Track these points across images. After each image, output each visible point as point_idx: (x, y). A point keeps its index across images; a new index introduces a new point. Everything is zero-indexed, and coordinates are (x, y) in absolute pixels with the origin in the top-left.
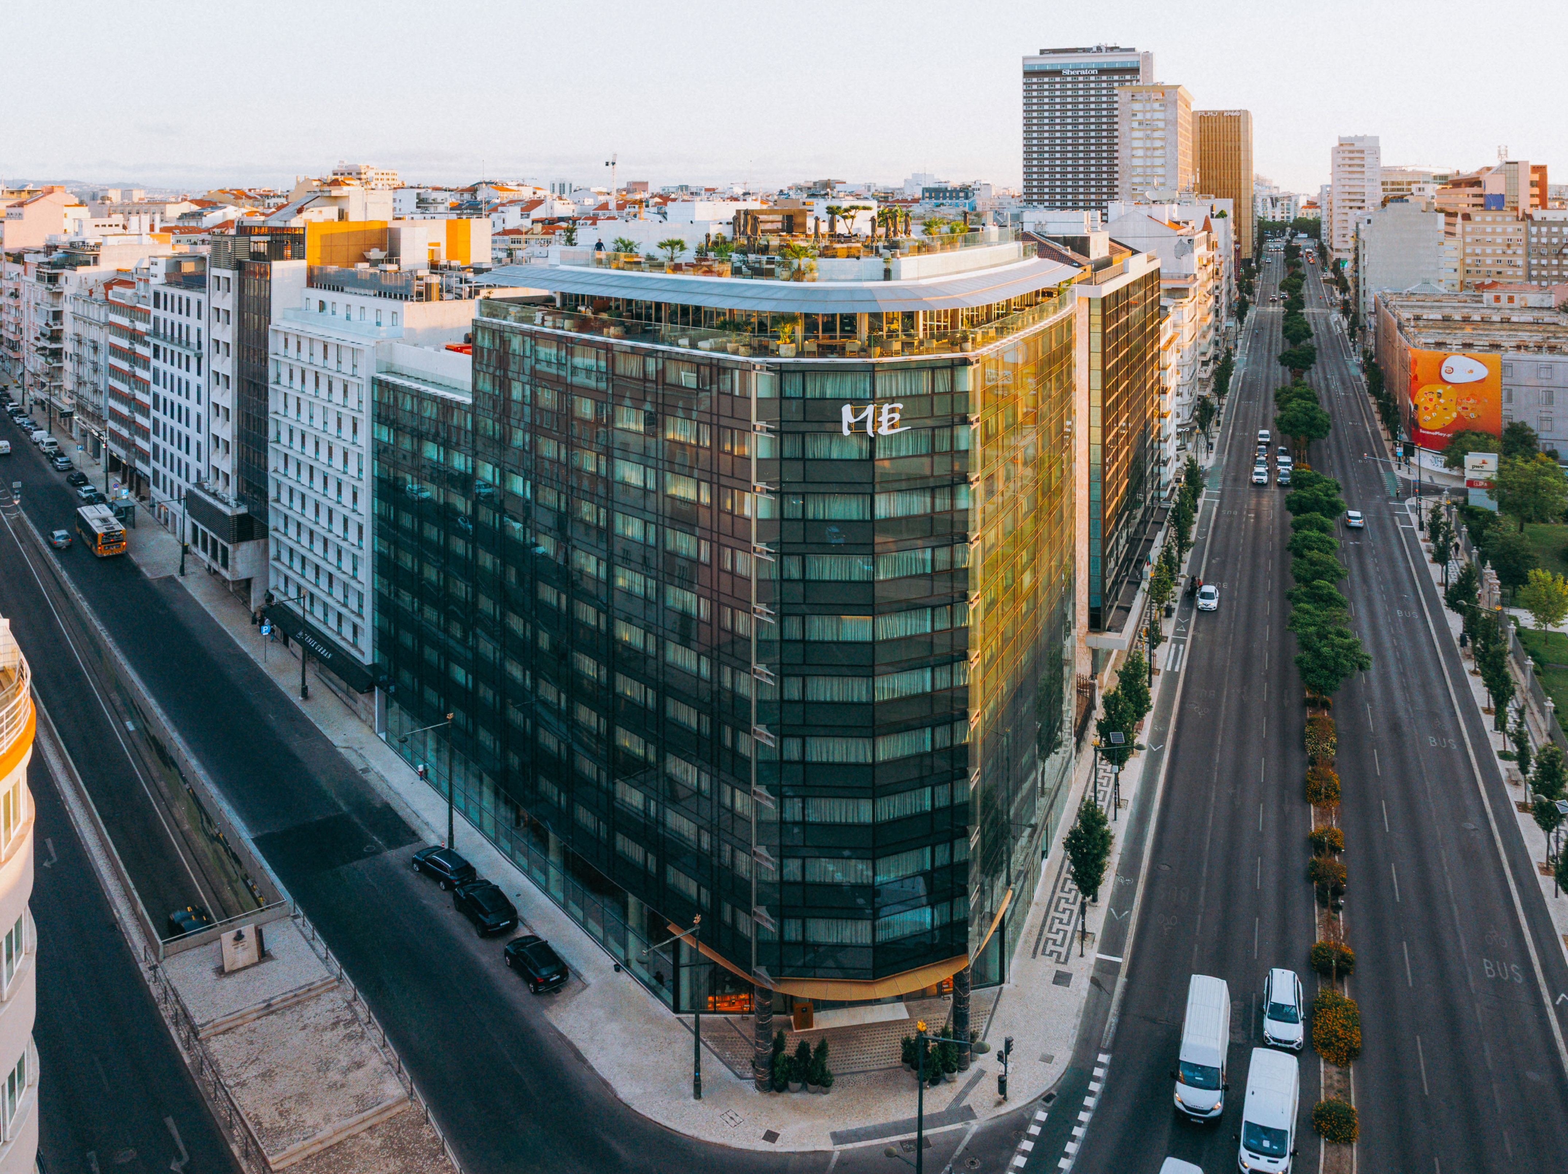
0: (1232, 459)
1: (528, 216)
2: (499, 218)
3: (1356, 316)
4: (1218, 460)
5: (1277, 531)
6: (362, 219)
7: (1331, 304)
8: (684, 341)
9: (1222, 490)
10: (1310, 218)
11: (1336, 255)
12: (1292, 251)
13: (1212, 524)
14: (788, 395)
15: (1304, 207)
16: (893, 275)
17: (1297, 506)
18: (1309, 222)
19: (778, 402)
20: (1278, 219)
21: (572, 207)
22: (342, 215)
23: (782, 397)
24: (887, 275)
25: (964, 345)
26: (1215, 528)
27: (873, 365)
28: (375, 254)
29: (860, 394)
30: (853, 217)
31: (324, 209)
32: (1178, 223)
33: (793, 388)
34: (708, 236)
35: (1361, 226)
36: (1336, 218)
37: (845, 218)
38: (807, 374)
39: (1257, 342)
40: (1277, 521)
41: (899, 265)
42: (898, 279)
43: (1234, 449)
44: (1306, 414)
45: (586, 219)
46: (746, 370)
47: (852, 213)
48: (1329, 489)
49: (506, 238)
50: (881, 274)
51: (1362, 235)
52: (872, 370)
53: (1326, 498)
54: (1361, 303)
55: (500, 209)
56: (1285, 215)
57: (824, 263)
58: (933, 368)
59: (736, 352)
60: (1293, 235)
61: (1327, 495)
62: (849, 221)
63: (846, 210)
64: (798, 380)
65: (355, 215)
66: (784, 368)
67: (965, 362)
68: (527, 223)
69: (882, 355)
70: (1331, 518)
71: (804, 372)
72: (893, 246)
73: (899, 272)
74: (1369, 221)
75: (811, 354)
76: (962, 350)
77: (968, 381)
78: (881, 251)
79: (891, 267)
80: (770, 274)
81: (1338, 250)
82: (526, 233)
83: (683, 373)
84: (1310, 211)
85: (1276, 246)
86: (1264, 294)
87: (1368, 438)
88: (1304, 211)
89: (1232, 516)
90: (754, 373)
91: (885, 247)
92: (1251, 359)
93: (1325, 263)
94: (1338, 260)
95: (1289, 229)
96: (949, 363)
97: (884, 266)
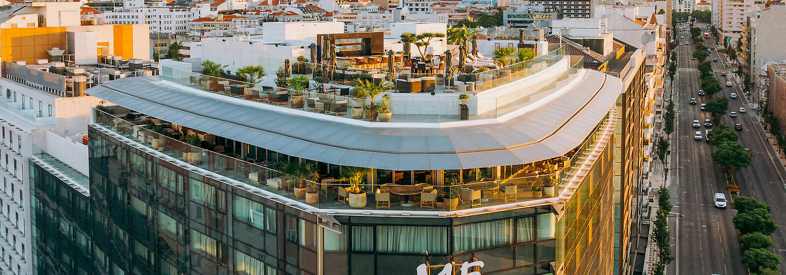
0: (683, 180)
1: (216, 9)
2: (197, 10)
3: (748, 77)
4: (673, 181)
5: (725, 240)
6: (56, 25)
7: (726, 67)
8: (253, 176)
9: (680, 205)
10: (703, 10)
11: (724, 35)
12: (695, 32)
13: (677, 234)
14: (358, 248)
15: (698, 4)
16: (470, 112)
17: (744, 227)
18: (702, 13)
19: (345, 257)
20: (683, 11)
21: (245, 3)
22: (41, 21)
23: (351, 251)
24: (464, 113)
25: (547, 190)
26: (680, 237)
27: (451, 220)
28: (56, 52)
29: (436, 249)
30: (426, 44)
31: (26, 16)
32: (640, 19)
33: (363, 240)
34: (287, 62)
35: (751, 19)
36: (725, 12)
37: (419, 45)
38: (379, 228)
39: (684, 93)
40: (723, 231)
41: (476, 101)
42: (476, 117)
43: (682, 173)
44: (734, 151)
45: (252, 11)
46: (313, 220)
47: (426, 40)
48: (765, 213)
49: (201, 23)
50: (457, 111)
51: (753, 25)
52: (448, 224)
53: (764, 220)
54: (752, 68)
55: (197, 5)
56: (687, 9)
57: (398, 98)
58: (515, 217)
59: (302, 198)
60: (693, 21)
61: (764, 217)
62: (422, 48)
63: (420, 37)
64: (367, 233)
65: (52, 22)
66: (353, 221)
67: (549, 209)
68: (215, 14)
69: (460, 206)
70: (768, 234)
71: (374, 224)
72: (469, 76)
73: (475, 108)
74: (759, 17)
75: (383, 205)
76: (545, 195)
77: (550, 228)
78: (456, 83)
79: (466, 102)
80: (341, 110)
81: (726, 32)
82: (213, 20)
83: (251, 211)
84: (703, 6)
85: (684, 27)
86: (682, 60)
87: (773, 165)
88: (699, 6)
89: (690, 226)
90: (320, 226)
91: (459, 79)
92: (682, 104)
93: (718, 40)
94: (726, 38)
95: (690, 17)
96: (533, 211)
97: (461, 102)
